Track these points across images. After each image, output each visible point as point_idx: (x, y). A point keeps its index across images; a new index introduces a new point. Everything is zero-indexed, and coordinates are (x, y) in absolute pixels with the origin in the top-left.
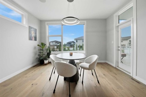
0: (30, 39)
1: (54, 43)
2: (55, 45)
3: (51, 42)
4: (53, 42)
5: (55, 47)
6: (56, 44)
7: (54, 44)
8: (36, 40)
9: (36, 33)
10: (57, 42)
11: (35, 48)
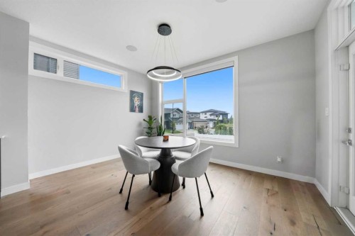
0: (132, 110)
1: (208, 114)
2: (211, 120)
3: (202, 112)
4: (205, 112)
5: (211, 125)
6: (212, 117)
7: (209, 117)
8: (142, 112)
9: (142, 100)
10: (214, 113)
11: (140, 124)
